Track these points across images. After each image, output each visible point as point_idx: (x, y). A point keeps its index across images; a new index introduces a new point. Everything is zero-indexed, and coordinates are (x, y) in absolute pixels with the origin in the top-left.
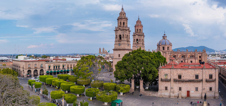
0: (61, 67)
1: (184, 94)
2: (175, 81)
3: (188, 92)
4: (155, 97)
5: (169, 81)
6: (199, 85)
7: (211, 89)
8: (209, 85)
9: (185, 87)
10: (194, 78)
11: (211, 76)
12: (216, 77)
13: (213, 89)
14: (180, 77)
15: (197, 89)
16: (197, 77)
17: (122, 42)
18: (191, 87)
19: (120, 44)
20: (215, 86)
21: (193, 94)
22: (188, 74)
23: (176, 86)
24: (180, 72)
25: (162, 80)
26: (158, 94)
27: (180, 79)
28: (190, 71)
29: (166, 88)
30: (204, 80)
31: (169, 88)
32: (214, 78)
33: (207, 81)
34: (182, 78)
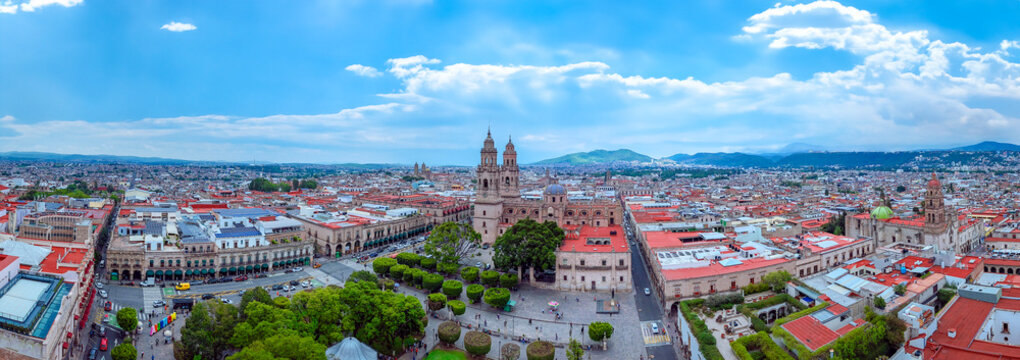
0: (385, 233)
1: (589, 286)
2: (577, 268)
3: (593, 283)
4: (551, 290)
5: (570, 268)
6: (608, 274)
7: (622, 279)
8: (620, 274)
9: (590, 276)
10: (601, 265)
11: (622, 262)
12: (628, 262)
13: (625, 279)
14: (583, 262)
15: (604, 279)
16: (604, 262)
17: (489, 192)
18: (596, 276)
19: (485, 195)
20: (627, 275)
21: (600, 285)
22: (593, 259)
23: (579, 275)
24: (582, 256)
25: (560, 267)
26: (555, 286)
27: (582, 266)
28: (595, 255)
29: (565, 278)
30: (614, 267)
31: (569, 278)
32: (625, 264)
33: (617, 268)
34: (586, 264)
